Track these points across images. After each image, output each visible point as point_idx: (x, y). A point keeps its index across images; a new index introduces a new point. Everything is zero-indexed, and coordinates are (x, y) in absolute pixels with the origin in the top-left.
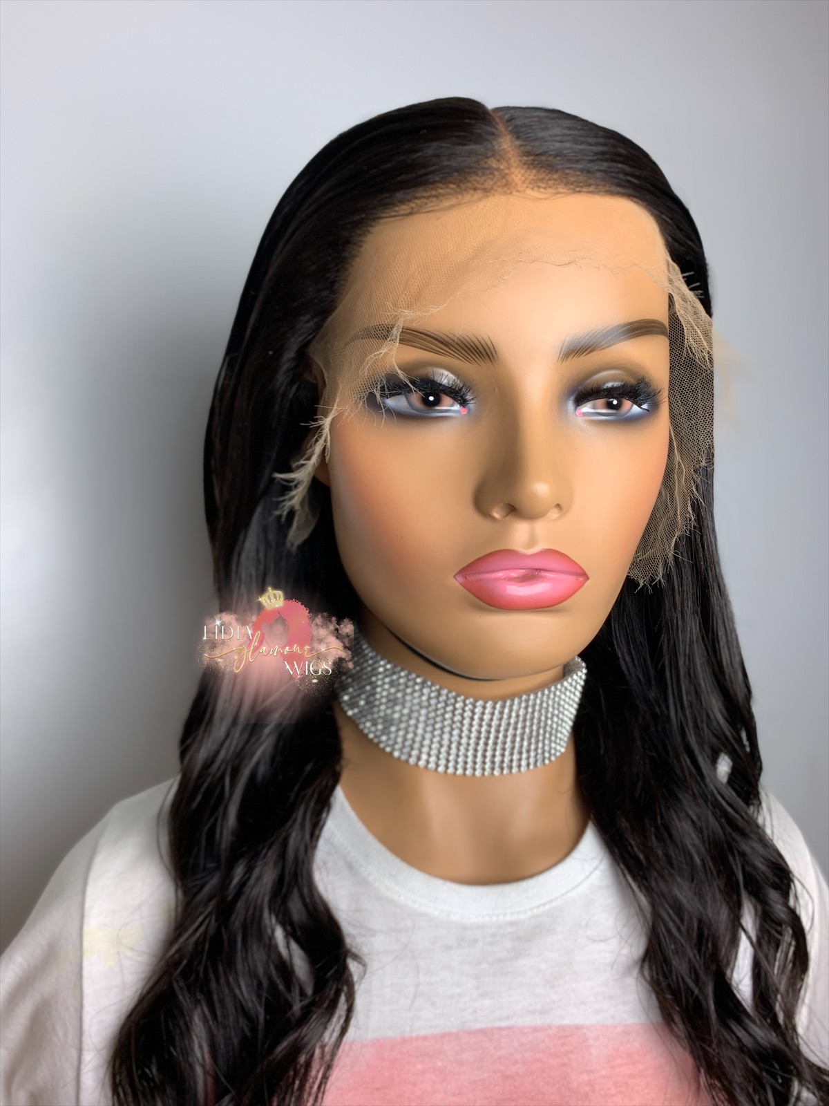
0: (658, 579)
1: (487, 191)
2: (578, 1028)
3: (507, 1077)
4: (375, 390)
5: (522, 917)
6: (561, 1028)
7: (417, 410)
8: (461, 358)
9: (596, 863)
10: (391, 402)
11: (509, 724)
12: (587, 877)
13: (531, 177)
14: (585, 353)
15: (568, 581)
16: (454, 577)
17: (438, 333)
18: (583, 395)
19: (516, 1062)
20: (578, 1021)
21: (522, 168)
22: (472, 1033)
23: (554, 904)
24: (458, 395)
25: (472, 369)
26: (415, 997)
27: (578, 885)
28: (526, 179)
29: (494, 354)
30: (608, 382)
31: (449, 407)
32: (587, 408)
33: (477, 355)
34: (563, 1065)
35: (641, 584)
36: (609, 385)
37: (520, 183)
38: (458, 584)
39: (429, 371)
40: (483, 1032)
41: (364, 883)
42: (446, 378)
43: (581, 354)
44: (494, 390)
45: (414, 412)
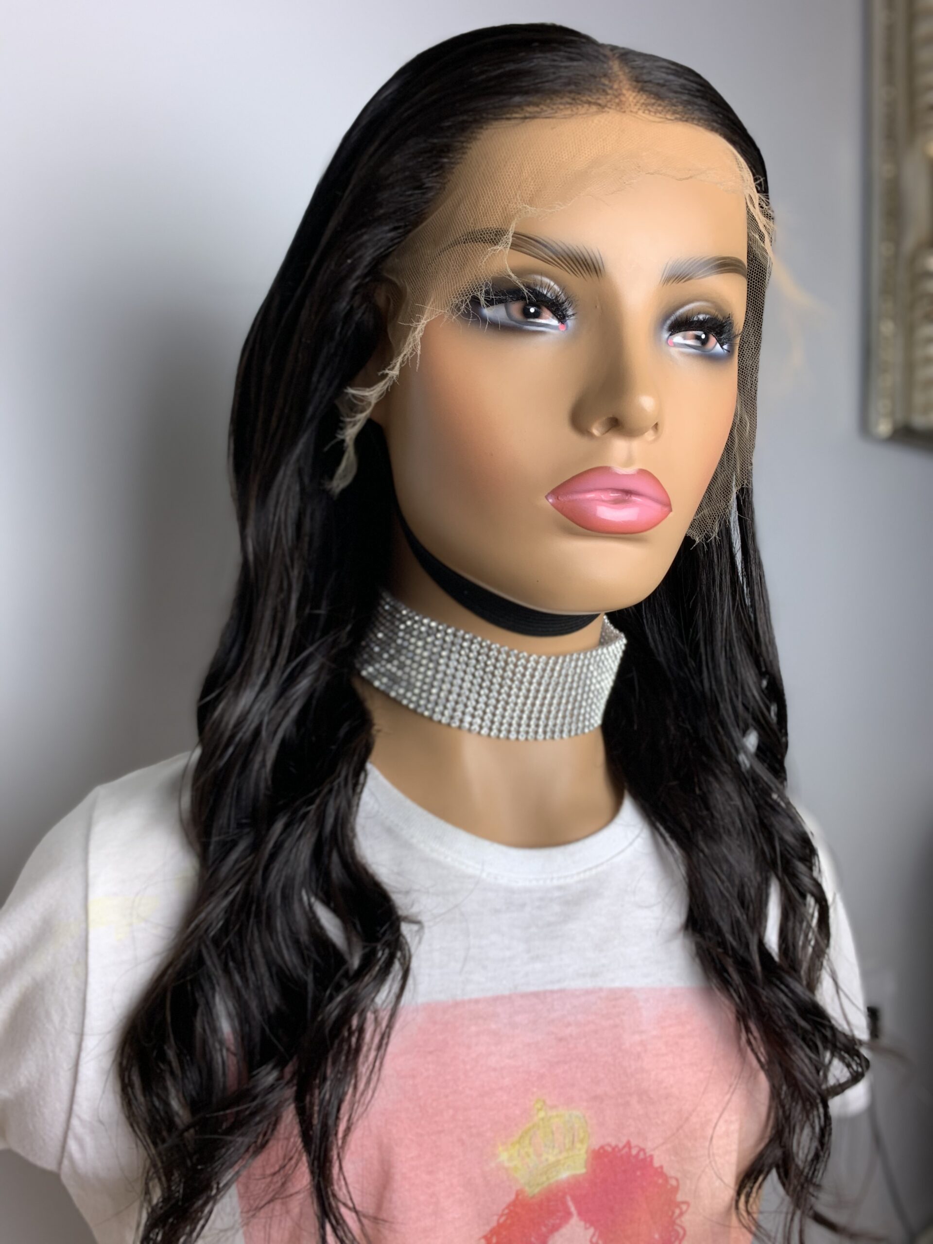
2: (628, 990)
3: (560, 1040)
4: (479, 294)
5: (569, 881)
6: (612, 991)
7: (516, 321)
8: (569, 271)
9: (637, 831)
10: (488, 312)
12: (631, 844)
13: (642, 101)
14: (683, 281)
15: (655, 509)
16: (546, 497)
18: (677, 324)
19: (569, 1025)
20: (628, 984)
21: (634, 91)
22: (524, 996)
23: (600, 869)
24: (558, 310)
25: (576, 283)
26: (466, 960)
27: (622, 851)
28: (638, 102)
29: (602, 268)
30: (699, 313)
31: (548, 321)
32: (678, 338)
33: (584, 268)
34: (616, 1026)
36: (701, 317)
37: (632, 104)
40: (536, 995)
41: (407, 845)
42: (550, 289)
43: (680, 281)
44: (596, 307)
45: (513, 323)
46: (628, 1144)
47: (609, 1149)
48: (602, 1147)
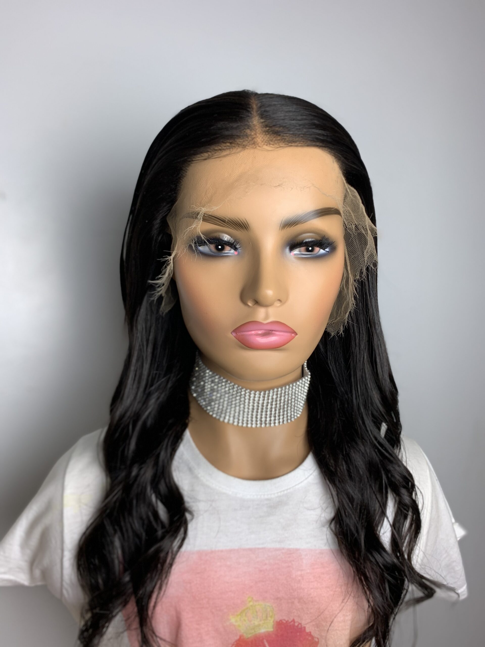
0: (341, 332)
1: (244, 147)
2: (297, 550)
3: (261, 571)
4: (192, 244)
5: (273, 496)
6: (289, 550)
8: (233, 229)
9: (311, 472)
10: (201, 248)
11: (268, 403)
12: (306, 479)
14: (293, 226)
15: (286, 335)
17: (221, 217)
18: (293, 246)
19: (266, 564)
20: (298, 547)
22: (244, 550)
23: (289, 491)
24: (233, 246)
25: (239, 233)
26: (218, 532)
27: (302, 482)
29: (248, 227)
31: (229, 251)
32: (296, 251)
33: (240, 227)
34: (289, 567)
35: (333, 334)
36: (307, 240)
38: (233, 337)
39: (216, 235)
40: (250, 550)
41: (196, 477)
42: (226, 238)
43: (292, 226)
44: (250, 243)
45: (212, 253)
46: (293, 620)
47: (285, 622)
48: (281, 620)
